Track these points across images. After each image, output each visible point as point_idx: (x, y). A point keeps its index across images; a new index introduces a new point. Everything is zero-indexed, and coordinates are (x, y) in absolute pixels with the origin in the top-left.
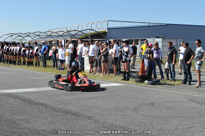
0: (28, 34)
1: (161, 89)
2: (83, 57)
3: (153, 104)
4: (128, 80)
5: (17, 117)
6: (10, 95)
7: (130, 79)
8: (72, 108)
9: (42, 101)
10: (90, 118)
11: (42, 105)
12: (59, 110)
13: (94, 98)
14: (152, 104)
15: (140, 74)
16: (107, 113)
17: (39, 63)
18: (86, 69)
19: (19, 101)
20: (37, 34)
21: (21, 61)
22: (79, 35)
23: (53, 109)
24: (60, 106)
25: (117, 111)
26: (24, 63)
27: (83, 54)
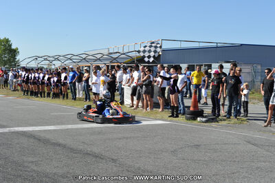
0: (56, 57)
1: (216, 128)
2: (123, 86)
3: (199, 146)
4: (177, 116)
5: (25, 159)
6: (24, 134)
7: (180, 116)
8: (96, 150)
9: (61, 141)
10: (114, 161)
11: (59, 145)
12: (80, 152)
13: (127, 138)
14: (197, 146)
15: (191, 109)
16: (138, 155)
17: (67, 95)
18: (126, 103)
19: (32, 140)
20: (69, 57)
21: (44, 92)
23: (72, 150)
24: (81, 147)
25: (150, 153)
26: (49, 95)
27: (123, 83)
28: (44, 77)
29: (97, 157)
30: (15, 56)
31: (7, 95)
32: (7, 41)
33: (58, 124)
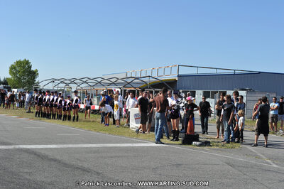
0: (72, 80)
5: (21, 170)
6: (26, 151)
8: (86, 165)
9: (58, 158)
11: (55, 160)
13: (119, 157)
19: (32, 156)
20: (85, 80)
22: (137, 83)
23: (65, 165)
24: (74, 163)
28: (57, 99)
29: (84, 170)
30: (34, 78)
31: (21, 117)
32: (27, 62)
33: (61, 143)
